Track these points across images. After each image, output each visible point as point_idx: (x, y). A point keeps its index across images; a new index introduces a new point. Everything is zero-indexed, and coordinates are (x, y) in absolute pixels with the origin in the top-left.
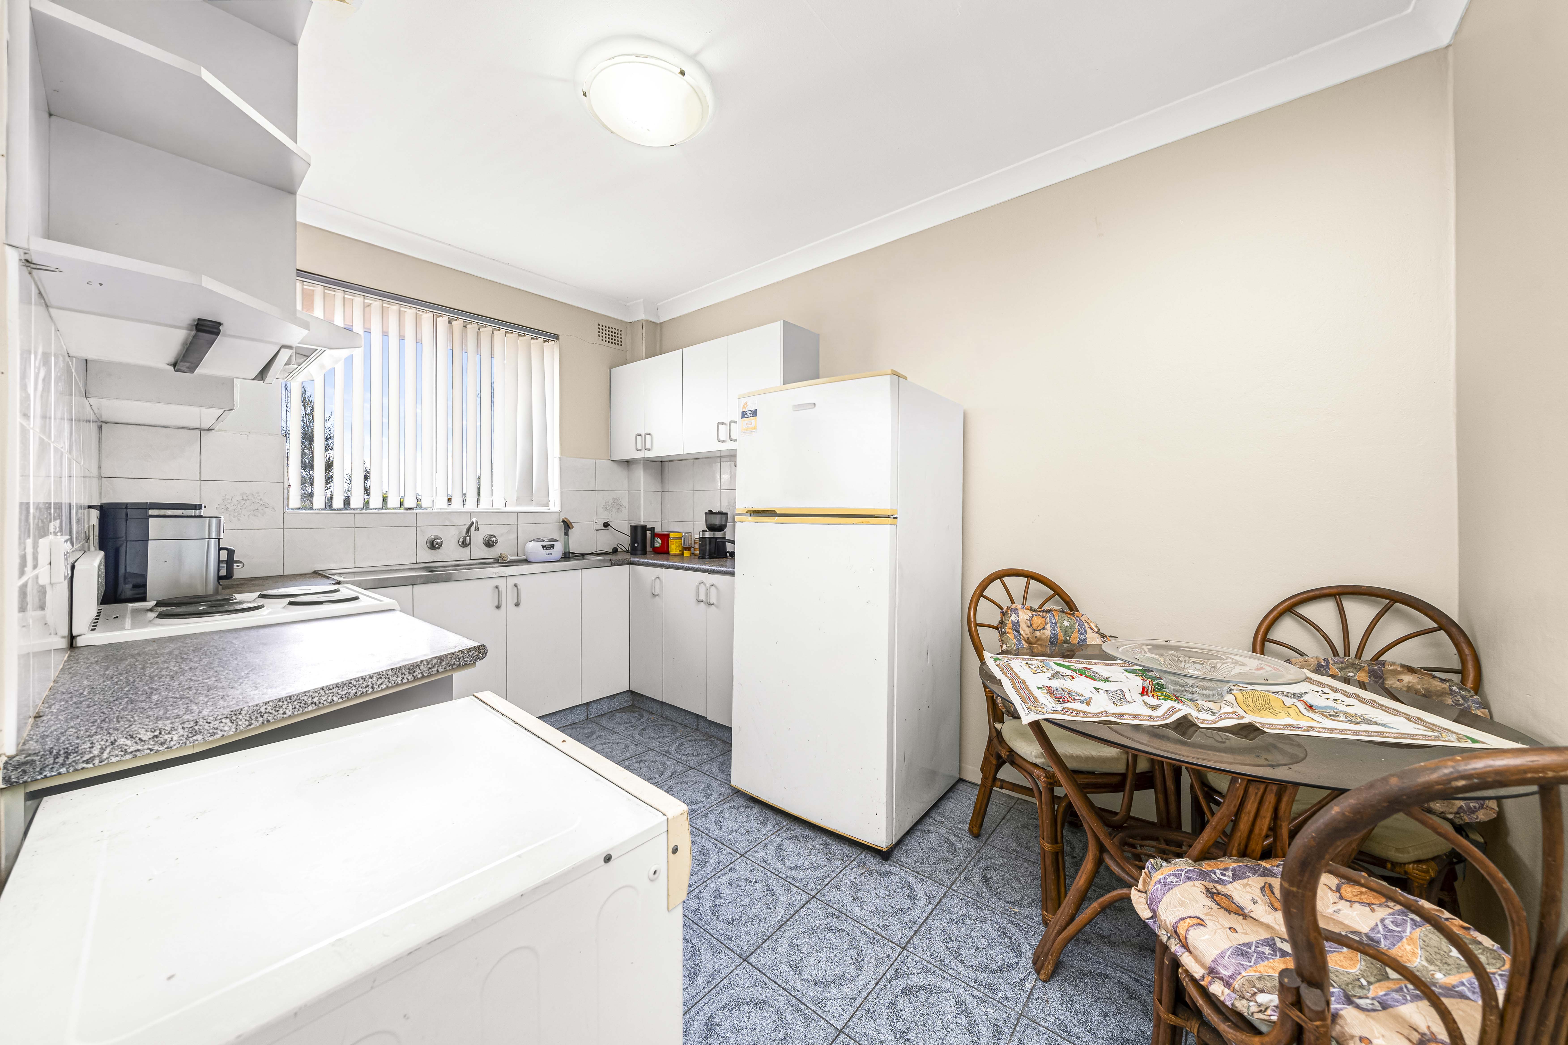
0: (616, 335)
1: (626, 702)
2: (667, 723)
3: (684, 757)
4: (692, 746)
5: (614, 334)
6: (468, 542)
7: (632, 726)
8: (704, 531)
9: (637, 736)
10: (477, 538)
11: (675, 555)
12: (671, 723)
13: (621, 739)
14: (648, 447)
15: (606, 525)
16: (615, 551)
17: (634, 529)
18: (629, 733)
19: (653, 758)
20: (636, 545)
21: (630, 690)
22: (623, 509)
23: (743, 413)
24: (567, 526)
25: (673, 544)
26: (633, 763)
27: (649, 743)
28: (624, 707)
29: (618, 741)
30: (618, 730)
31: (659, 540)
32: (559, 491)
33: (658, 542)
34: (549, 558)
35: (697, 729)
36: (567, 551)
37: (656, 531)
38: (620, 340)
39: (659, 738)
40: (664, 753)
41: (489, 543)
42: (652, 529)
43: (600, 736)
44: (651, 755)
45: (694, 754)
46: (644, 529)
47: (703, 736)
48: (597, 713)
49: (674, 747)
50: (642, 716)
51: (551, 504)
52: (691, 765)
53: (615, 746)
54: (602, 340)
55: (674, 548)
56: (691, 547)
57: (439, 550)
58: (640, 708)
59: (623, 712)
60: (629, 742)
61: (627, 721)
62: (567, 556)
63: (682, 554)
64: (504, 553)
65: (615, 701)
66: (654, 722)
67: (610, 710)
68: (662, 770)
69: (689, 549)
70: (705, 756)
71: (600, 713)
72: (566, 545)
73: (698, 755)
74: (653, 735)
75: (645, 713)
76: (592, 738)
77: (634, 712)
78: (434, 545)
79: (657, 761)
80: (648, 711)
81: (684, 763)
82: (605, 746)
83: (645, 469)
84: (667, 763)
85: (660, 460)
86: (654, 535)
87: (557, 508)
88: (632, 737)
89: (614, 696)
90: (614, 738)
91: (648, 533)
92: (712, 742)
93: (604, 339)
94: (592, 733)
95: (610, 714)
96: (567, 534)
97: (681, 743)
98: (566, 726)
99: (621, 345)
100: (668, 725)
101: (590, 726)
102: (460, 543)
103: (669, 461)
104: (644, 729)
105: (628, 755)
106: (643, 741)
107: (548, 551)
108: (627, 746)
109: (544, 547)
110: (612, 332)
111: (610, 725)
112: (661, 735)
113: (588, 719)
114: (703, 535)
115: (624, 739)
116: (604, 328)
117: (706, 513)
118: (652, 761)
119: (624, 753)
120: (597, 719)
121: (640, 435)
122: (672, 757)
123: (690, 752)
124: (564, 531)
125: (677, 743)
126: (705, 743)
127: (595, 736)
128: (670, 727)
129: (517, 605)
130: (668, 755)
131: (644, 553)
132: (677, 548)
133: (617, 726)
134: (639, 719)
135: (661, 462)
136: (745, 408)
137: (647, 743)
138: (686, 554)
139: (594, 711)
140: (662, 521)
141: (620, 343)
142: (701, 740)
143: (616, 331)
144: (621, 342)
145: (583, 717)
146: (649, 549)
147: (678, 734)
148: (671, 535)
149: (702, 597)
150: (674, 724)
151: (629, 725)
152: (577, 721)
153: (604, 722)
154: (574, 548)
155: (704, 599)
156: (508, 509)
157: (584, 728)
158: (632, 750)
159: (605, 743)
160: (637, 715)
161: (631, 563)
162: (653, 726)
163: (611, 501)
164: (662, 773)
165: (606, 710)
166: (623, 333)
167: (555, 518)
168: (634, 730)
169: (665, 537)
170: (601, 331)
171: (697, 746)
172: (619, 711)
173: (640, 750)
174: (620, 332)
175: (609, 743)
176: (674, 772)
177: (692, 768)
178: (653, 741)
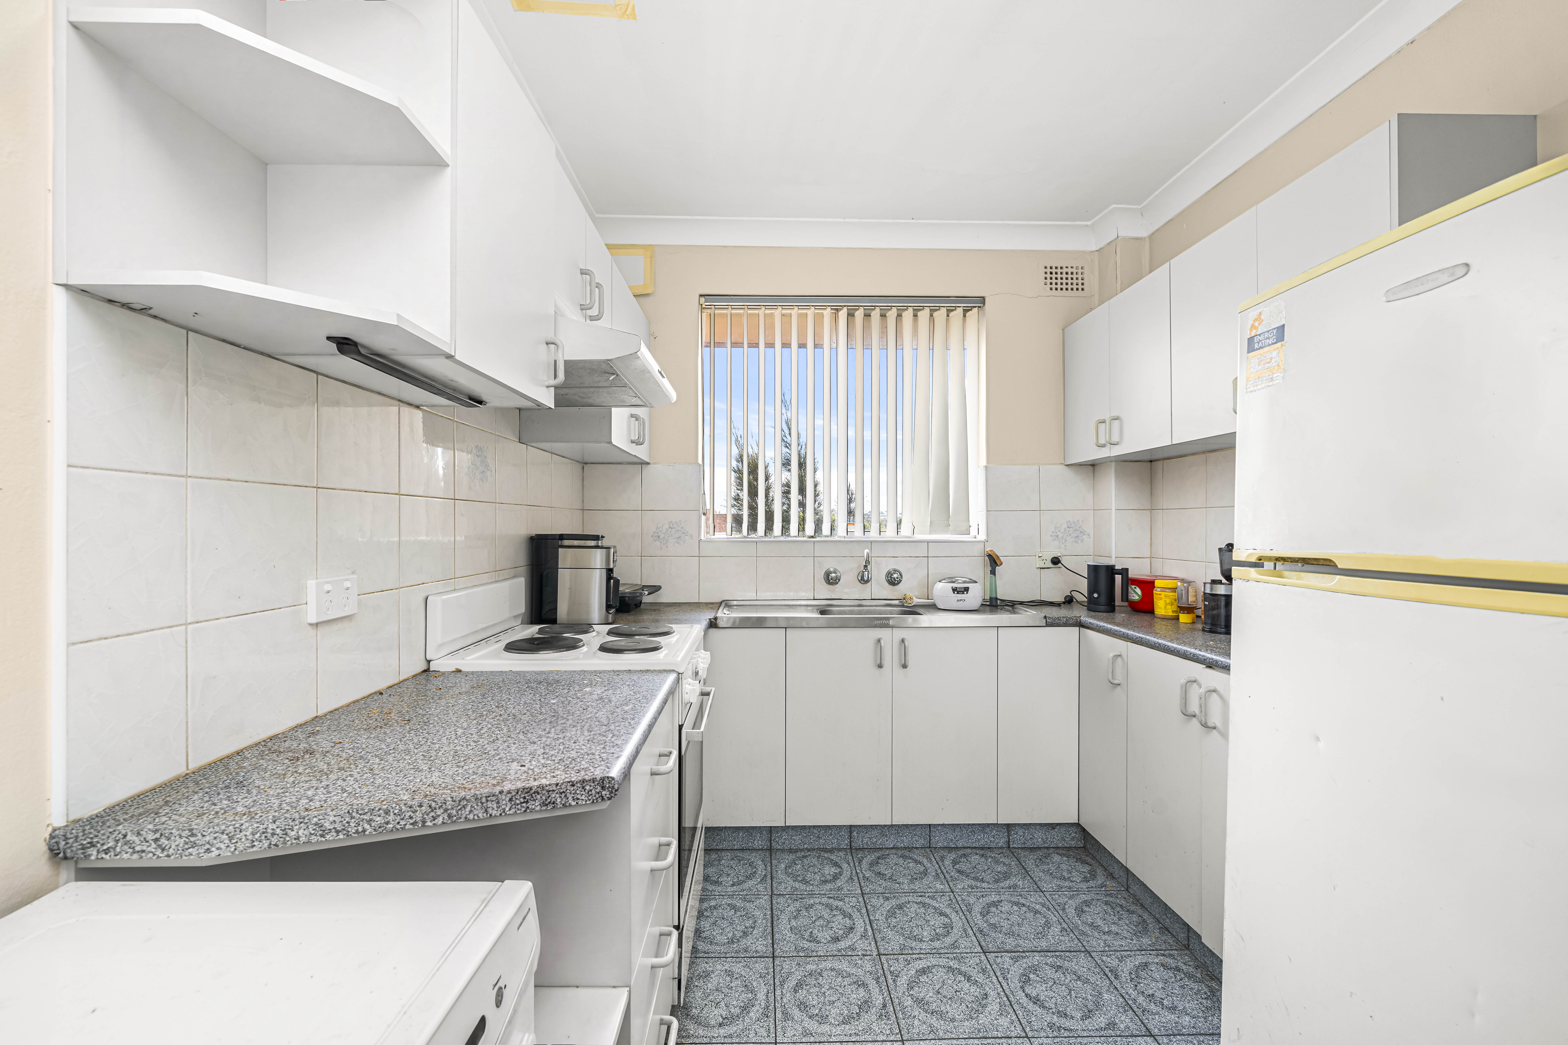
0: (1075, 276)
1: (1072, 839)
2: (1133, 908)
3: (1141, 999)
4: (1166, 982)
5: (1070, 276)
6: (866, 578)
7: (1070, 888)
8: (1214, 582)
9: (1071, 912)
10: (878, 573)
11: (1164, 618)
12: (1140, 911)
13: (1043, 905)
14: (1115, 439)
15: (1056, 561)
16: (1069, 601)
17: (1094, 570)
18: (1061, 900)
19: (1083, 971)
20: (1096, 595)
21: (1078, 825)
22: (1084, 537)
23: (1251, 340)
24: (993, 561)
25: (1161, 599)
26: (1046, 964)
27: (1087, 936)
28: (1070, 847)
29: (1038, 907)
30: (1045, 886)
31: (1138, 591)
32: (984, 513)
33: (1136, 594)
34: (961, 606)
35: (1187, 947)
36: (994, 596)
37: (1131, 575)
38: (1080, 282)
39: (1109, 933)
40: (1107, 970)
41: (893, 580)
42: (1124, 572)
43: (1015, 886)
44: (1081, 964)
45: (1165, 1002)
46: (1111, 571)
47: (1197, 967)
48: (1024, 843)
49: (1130, 964)
50: (1094, 876)
51: (973, 531)
52: (1149, 1026)
53: (1030, 915)
54: (1051, 289)
55: (1163, 605)
56: (1195, 608)
57: (837, 585)
58: (1094, 858)
59: (1064, 855)
60: (1055, 919)
61: (1065, 874)
62: (993, 604)
63: (1177, 618)
64: (909, 594)
65: (1053, 832)
66: (1111, 895)
67: (1046, 845)
68: (1091, 1006)
69: (1189, 610)
70: (1187, 1018)
71: (1028, 845)
72: (993, 587)
73: (1173, 1009)
74: (1100, 922)
75: (1099, 871)
76: (1002, 885)
77: (1084, 862)
78: (831, 579)
79: (1087, 981)
80: (1106, 870)
81: (1139, 1013)
82: (1015, 908)
83: (1117, 476)
84: (1106, 996)
85: (1149, 458)
86: (1127, 582)
87: (982, 537)
88: (1064, 909)
89: (1053, 826)
90: (1034, 900)
91: (1118, 578)
92: (1211, 991)
93: (1054, 286)
94: (1006, 876)
95: (1043, 852)
96: (993, 572)
97: (1146, 965)
98: (975, 848)
99: (1083, 289)
100: (1133, 912)
101: (1007, 861)
102: (860, 579)
103: (1164, 459)
104: (1087, 903)
105: (1044, 944)
106: (1077, 927)
107: (960, 596)
108: (1048, 925)
109: (954, 590)
110: (1067, 273)
111: (1037, 874)
112: (1114, 928)
113: (1009, 847)
114: (1212, 589)
115: (1049, 909)
116: (1054, 271)
117: (1220, 550)
118: (1079, 978)
119: (1040, 935)
120: (1022, 853)
121: (1104, 422)
122: (1118, 986)
123: (1159, 994)
124: (989, 568)
125: (1140, 959)
126: (1196, 986)
127: (1007, 883)
128: (1135, 918)
129: (905, 666)
130: (1113, 979)
131: (1111, 608)
132: (1169, 607)
133: (1048, 878)
134: (1085, 880)
135: (1151, 461)
136: (1256, 328)
137: (1084, 933)
138: (1184, 618)
139: (1018, 838)
140: (1151, 558)
141: (1080, 287)
142: (1190, 976)
143: (1074, 270)
144: (1083, 284)
145: (1002, 842)
146: (1118, 601)
147: (1146, 941)
148: (1158, 583)
149: (1194, 707)
150: (1146, 916)
151: (1067, 884)
152: (993, 845)
153: (1030, 861)
154: (1004, 593)
155: (1197, 712)
156: (918, 537)
157: (997, 862)
158: (1053, 936)
159: (1017, 904)
160: (1086, 869)
161: (1081, 625)
162: (1107, 903)
163: (1065, 526)
164: (1088, 1015)
165: (1039, 842)
166: (1085, 271)
167: (978, 550)
168: (1071, 897)
169: (1148, 586)
170: (1049, 276)
171: (1176, 985)
172: (1061, 852)
173: (1067, 942)
174: (1080, 271)
175: (1024, 905)
176: (1111, 1025)
177: (1151, 1035)
178: (1096, 934)
